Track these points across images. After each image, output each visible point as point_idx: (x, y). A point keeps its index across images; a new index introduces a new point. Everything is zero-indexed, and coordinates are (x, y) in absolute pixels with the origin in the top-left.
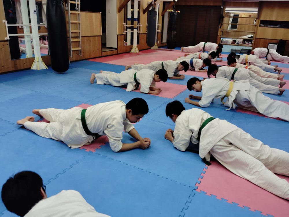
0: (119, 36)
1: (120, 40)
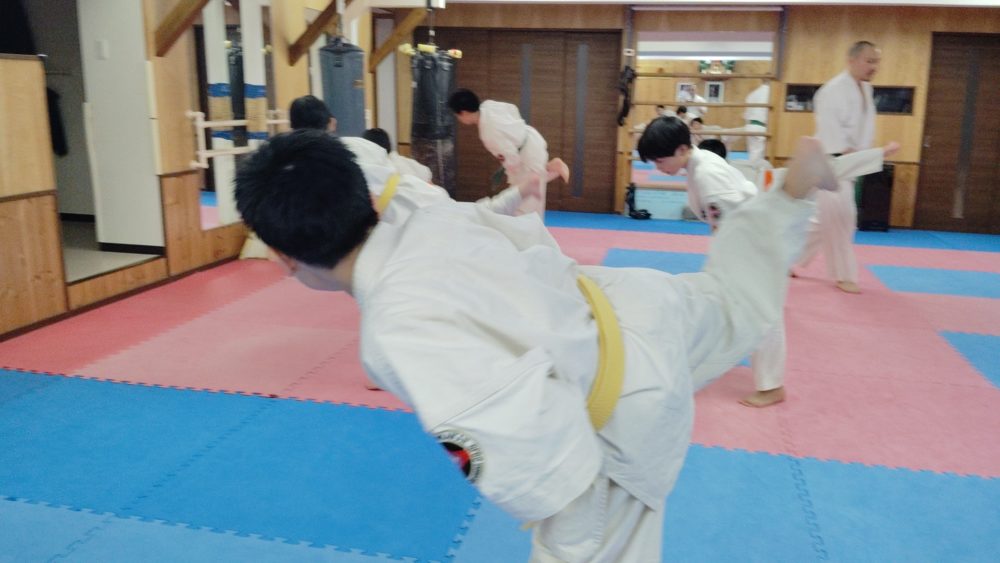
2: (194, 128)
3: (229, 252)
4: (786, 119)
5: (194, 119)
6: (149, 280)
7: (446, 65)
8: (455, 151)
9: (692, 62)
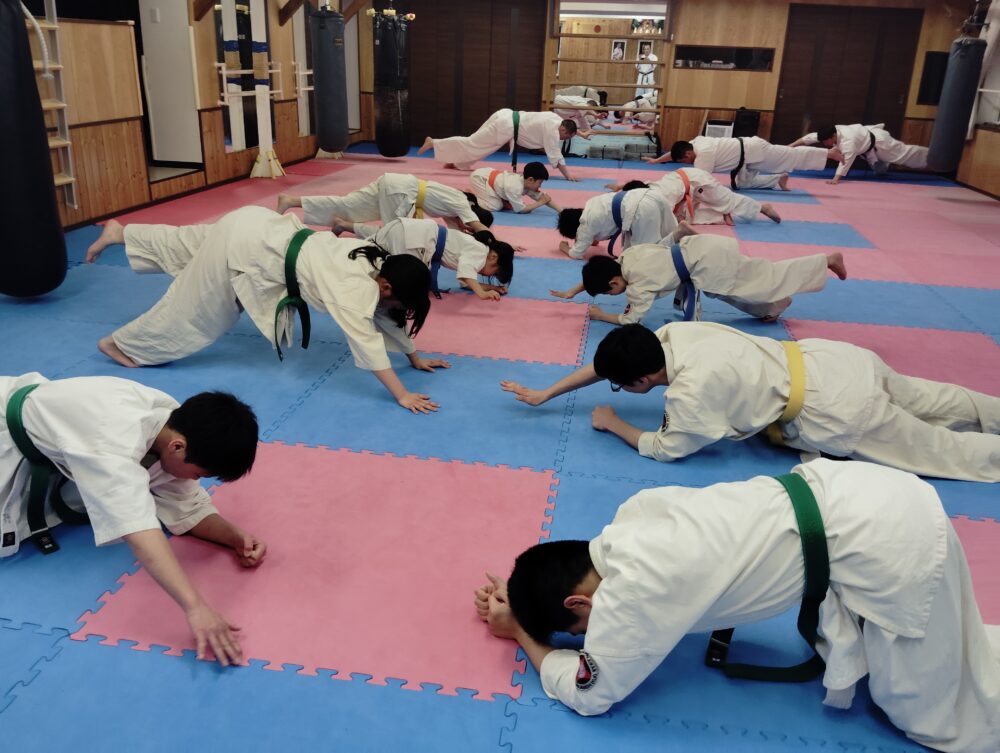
0: (205, 115)
1: (210, 131)
2: (221, 76)
3: (243, 171)
4: (676, 74)
5: (220, 68)
6: (195, 186)
7: (403, 25)
8: (409, 96)
9: (626, 21)
